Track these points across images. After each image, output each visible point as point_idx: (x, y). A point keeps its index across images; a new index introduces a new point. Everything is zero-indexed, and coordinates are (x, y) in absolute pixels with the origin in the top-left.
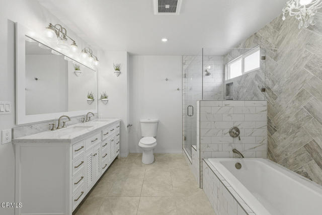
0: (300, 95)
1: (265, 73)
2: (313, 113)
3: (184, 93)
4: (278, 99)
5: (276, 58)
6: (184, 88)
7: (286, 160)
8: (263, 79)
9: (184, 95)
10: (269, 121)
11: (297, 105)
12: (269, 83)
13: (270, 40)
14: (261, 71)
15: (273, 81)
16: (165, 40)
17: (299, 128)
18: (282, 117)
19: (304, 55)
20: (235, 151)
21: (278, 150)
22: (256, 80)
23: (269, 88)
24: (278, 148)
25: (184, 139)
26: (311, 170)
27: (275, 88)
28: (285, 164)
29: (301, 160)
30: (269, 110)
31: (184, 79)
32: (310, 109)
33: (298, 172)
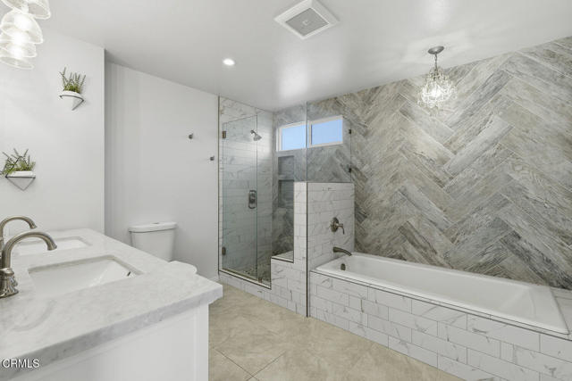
0: (394, 177)
1: (351, 150)
2: (407, 196)
3: (221, 166)
4: (369, 182)
5: (366, 135)
6: (220, 157)
7: (379, 248)
8: (348, 157)
9: (221, 170)
10: (357, 207)
11: (391, 188)
12: (358, 163)
13: (358, 113)
14: (345, 147)
15: (362, 161)
16: (229, 62)
17: (393, 211)
18: (374, 201)
19: (398, 139)
20: (336, 250)
21: (368, 240)
22: (337, 157)
23: (356, 169)
24: (369, 236)
25: (221, 252)
26: (406, 251)
27: (365, 168)
28: (378, 252)
29: (396, 243)
30: (357, 194)
31: (221, 140)
32: (404, 193)
33: (392, 257)
